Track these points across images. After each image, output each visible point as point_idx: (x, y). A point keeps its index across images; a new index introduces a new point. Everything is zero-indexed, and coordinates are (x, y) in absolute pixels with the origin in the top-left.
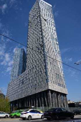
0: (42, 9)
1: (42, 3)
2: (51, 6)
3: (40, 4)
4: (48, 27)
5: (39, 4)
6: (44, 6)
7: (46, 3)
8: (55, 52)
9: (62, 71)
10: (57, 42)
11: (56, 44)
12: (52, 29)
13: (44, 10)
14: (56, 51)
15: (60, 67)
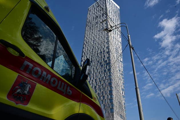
0: (109, 11)
1: (109, 3)
2: (119, 7)
3: (108, 3)
4: (113, 37)
5: (106, 4)
6: (111, 6)
7: (114, 3)
8: (118, 71)
9: (124, 99)
10: (122, 59)
11: (121, 61)
12: (118, 41)
13: (111, 13)
14: (120, 71)
15: (122, 93)
